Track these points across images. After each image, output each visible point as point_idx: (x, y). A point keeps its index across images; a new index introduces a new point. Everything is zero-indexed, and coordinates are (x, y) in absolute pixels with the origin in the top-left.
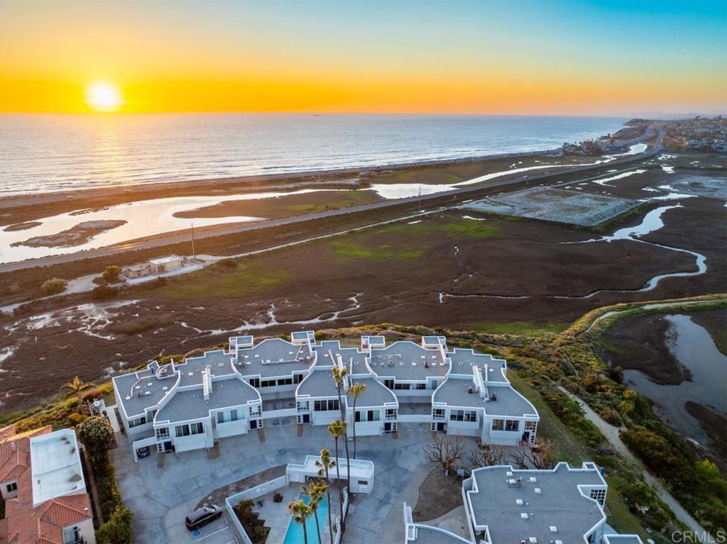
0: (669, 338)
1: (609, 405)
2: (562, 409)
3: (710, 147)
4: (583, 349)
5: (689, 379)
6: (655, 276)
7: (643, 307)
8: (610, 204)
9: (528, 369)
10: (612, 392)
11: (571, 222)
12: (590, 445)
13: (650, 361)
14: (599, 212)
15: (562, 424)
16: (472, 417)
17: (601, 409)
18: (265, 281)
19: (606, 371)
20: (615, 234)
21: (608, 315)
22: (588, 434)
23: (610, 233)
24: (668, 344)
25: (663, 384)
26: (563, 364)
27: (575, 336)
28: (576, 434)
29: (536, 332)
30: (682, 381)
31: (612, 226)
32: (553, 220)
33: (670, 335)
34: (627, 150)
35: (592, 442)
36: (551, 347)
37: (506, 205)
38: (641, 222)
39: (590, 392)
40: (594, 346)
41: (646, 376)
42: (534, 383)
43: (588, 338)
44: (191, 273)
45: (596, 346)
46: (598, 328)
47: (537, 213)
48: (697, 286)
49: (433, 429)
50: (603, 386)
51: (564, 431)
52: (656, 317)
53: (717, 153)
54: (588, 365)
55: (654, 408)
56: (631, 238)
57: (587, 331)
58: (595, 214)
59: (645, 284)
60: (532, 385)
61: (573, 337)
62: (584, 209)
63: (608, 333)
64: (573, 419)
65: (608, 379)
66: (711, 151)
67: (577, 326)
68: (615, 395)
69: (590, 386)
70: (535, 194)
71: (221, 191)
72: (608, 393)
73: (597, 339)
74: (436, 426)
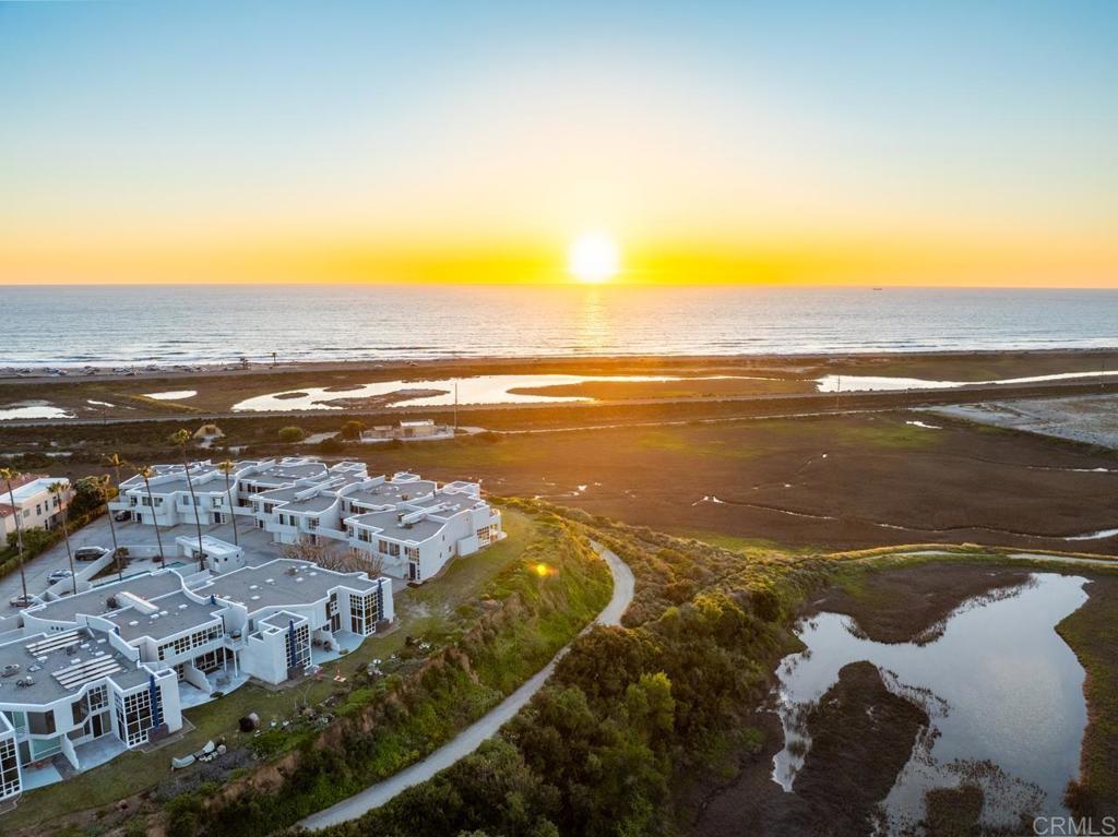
21: (922, 553)
27: (802, 561)
37: (1012, 411)
46: (865, 562)
57: (840, 561)
71: (600, 370)
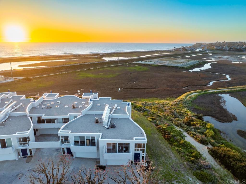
0: (222, 102)
1: (199, 132)
2: (169, 134)
3: (223, 49)
4: (183, 107)
5: (235, 119)
6: (211, 81)
7: (209, 91)
8: (191, 61)
9: (149, 111)
10: (200, 125)
11: (177, 66)
12: (191, 161)
13: (216, 112)
14: (187, 63)
15: (169, 145)
16: (92, 142)
17: (195, 135)
18: (41, 85)
19: (195, 115)
20: (194, 69)
21: (193, 94)
22: (189, 152)
23: (192, 69)
24: (222, 105)
25: (224, 122)
26: (173, 112)
27: (179, 102)
28: (179, 152)
29: (160, 101)
30: (233, 120)
31: (192, 67)
32: (170, 65)
33: (222, 101)
34: (196, 50)
35: (192, 158)
36: (167, 106)
37: (152, 62)
38: (203, 66)
39: (188, 126)
40: (188, 106)
41: (215, 119)
42: (152, 118)
43: (185, 103)
44: (7, 83)
45: (189, 106)
46: (189, 99)
47: (164, 64)
48: (229, 84)
49: (64, 153)
50: (195, 123)
51: (171, 150)
52: (215, 95)
53: (225, 50)
54: (186, 113)
55: (221, 134)
56: (200, 71)
57: (185, 100)
58: (186, 63)
59: (208, 84)
60: (151, 120)
61: (178, 102)
62: (181, 63)
63: (194, 101)
64: (178, 141)
65: (197, 119)
66: (223, 50)
67: (180, 98)
68: (202, 127)
69: (188, 122)
70: (164, 59)
72: (198, 126)
73: (189, 103)
74: (66, 150)
